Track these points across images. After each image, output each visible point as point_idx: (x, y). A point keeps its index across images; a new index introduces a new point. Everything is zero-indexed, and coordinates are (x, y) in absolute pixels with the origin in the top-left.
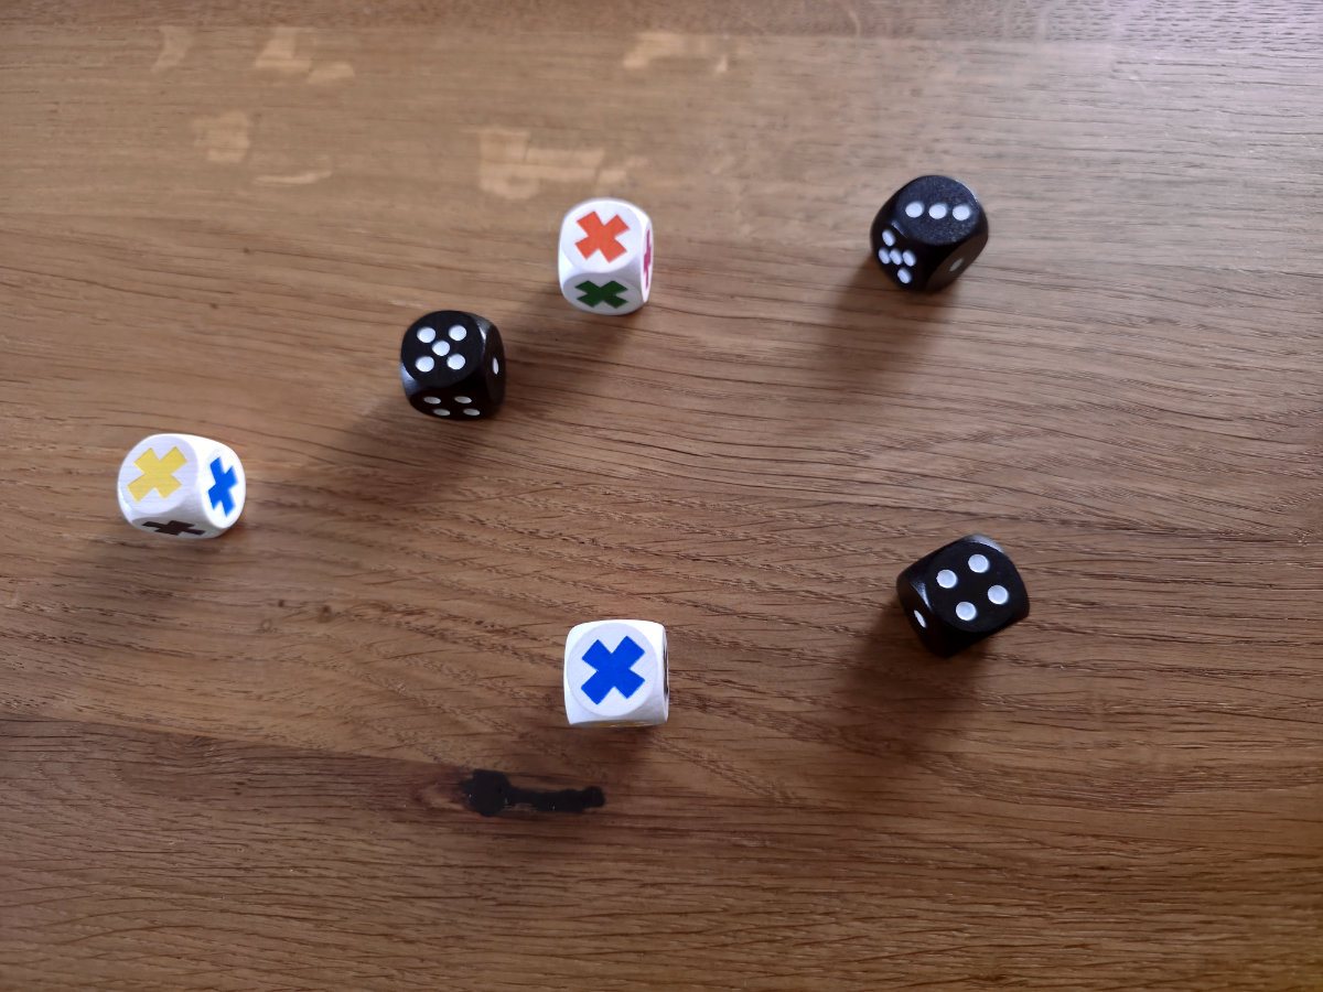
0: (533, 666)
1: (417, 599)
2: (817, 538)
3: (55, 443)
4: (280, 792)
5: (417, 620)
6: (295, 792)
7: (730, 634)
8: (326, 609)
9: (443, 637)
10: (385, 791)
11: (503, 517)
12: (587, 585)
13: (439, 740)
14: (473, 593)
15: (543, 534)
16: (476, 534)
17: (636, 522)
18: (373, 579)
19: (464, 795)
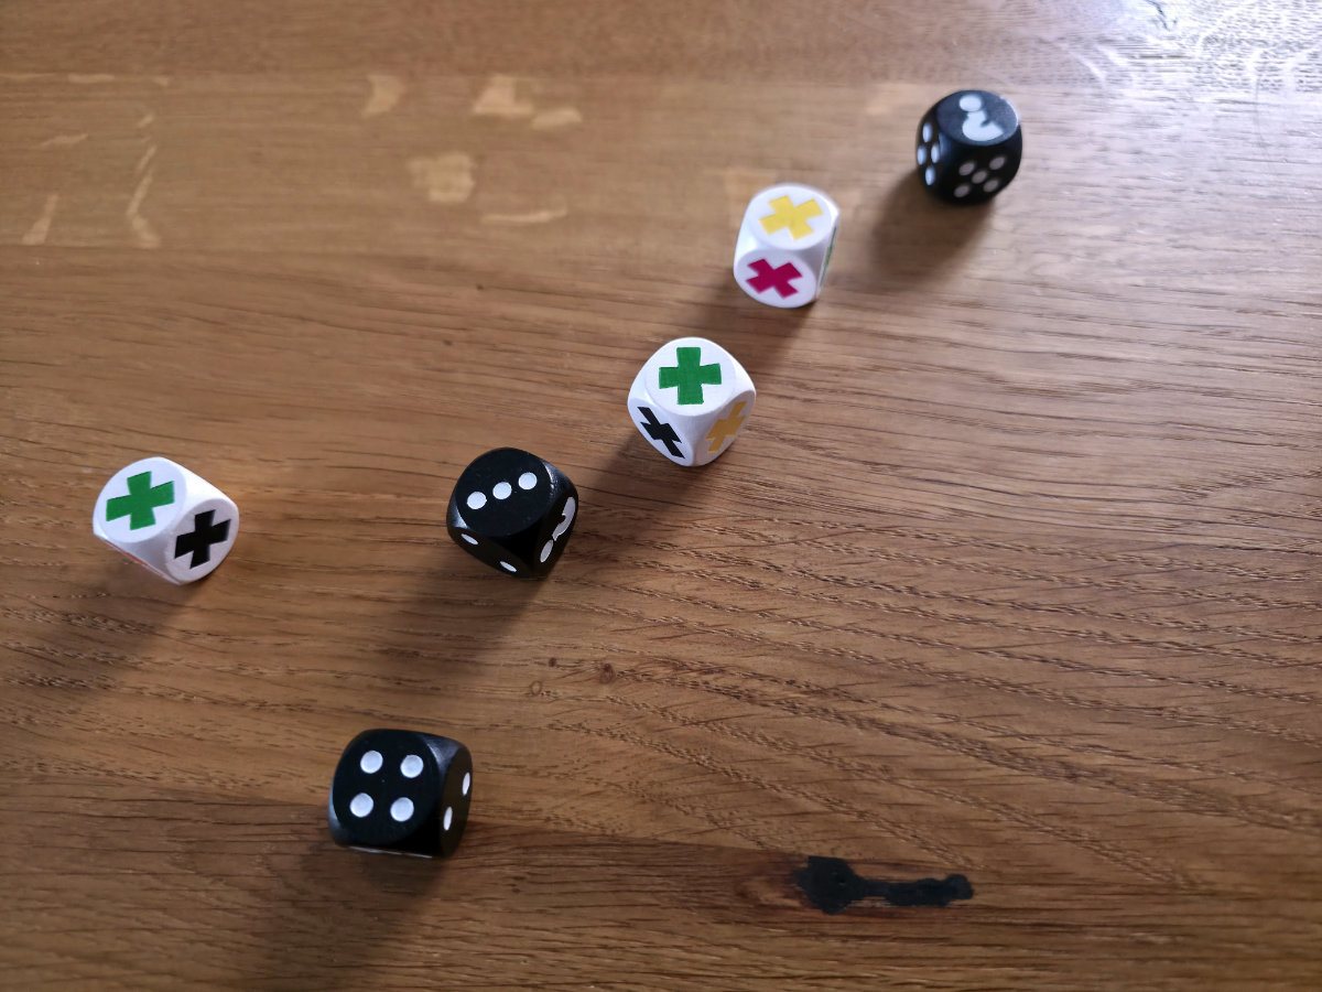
0: (861, 733)
1: (712, 655)
2: (1169, 583)
3: (271, 486)
4: (569, 888)
5: (716, 679)
7: (1090, 692)
8: (608, 668)
9: (751, 700)
10: (700, 885)
11: (802, 564)
12: (912, 639)
13: (760, 822)
14: (779, 648)
15: (851, 582)
16: (772, 581)
17: (958, 568)
18: (659, 633)
19: (798, 888)
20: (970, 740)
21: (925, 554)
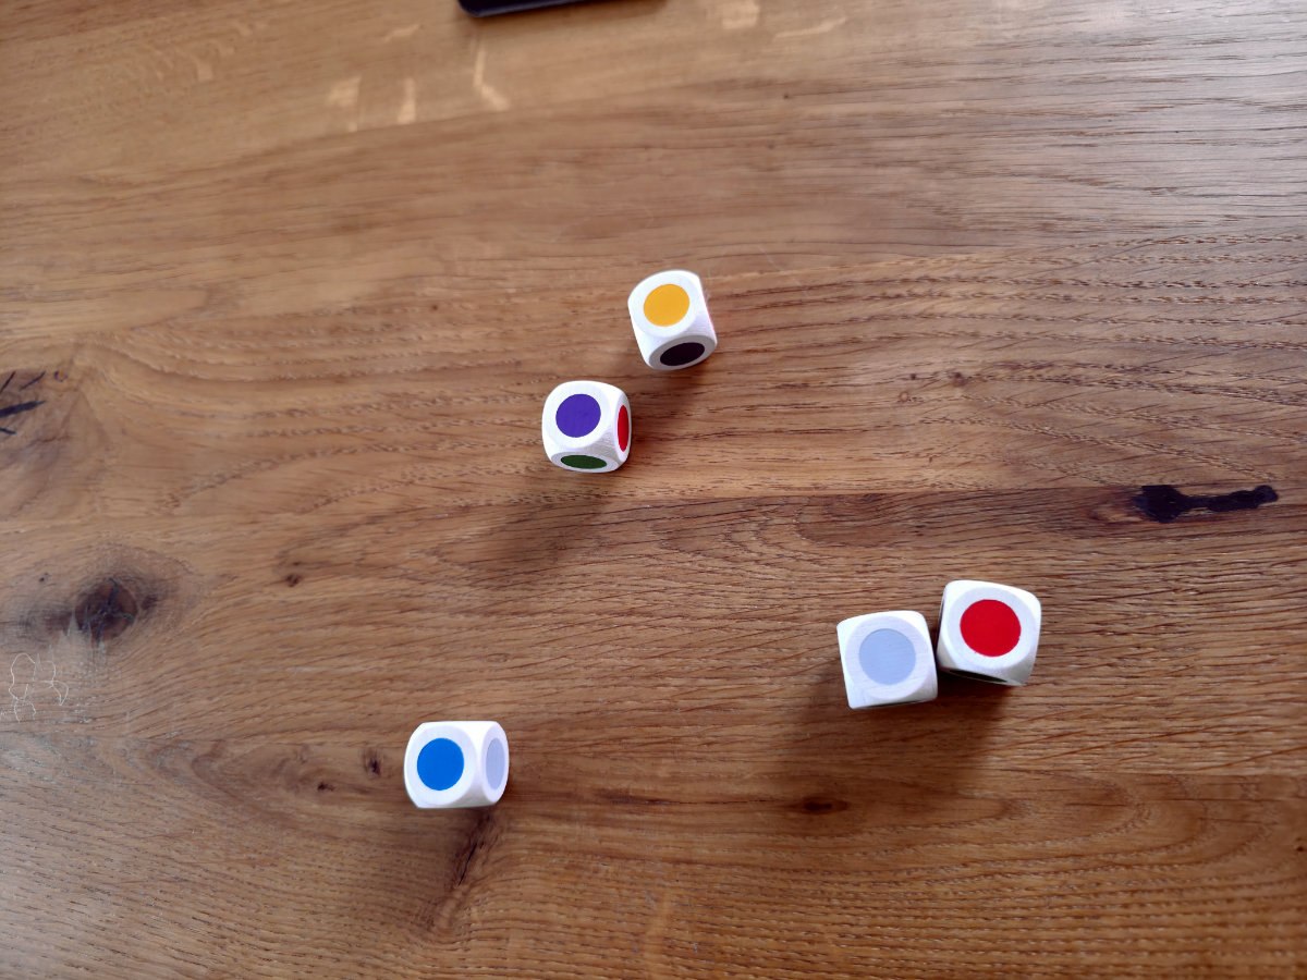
0: (1172, 395)
1: (1041, 355)
4: (960, 528)
5: (1047, 372)
6: (975, 526)
8: (958, 375)
9: (1078, 382)
10: (1060, 515)
11: (1104, 277)
12: (1204, 321)
13: (1100, 467)
14: (1094, 342)
15: (1146, 284)
16: (1081, 293)
17: (1237, 261)
18: (996, 344)
19: (1138, 509)
20: (1262, 390)
21: (1206, 254)
